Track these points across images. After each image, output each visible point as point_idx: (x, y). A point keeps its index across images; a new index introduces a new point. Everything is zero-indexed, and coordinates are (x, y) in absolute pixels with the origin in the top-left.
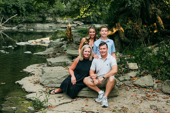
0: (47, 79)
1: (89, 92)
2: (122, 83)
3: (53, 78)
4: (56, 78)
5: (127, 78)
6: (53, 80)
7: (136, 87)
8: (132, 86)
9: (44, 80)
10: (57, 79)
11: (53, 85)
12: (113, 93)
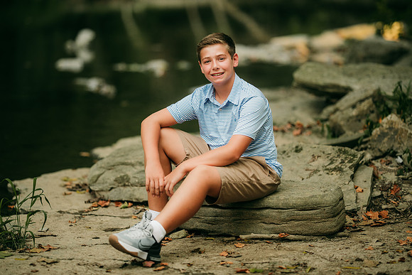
0: (112, 167)
3: (133, 165)
6: (130, 172)
9: (97, 173)
11: (125, 193)
12: (310, 219)
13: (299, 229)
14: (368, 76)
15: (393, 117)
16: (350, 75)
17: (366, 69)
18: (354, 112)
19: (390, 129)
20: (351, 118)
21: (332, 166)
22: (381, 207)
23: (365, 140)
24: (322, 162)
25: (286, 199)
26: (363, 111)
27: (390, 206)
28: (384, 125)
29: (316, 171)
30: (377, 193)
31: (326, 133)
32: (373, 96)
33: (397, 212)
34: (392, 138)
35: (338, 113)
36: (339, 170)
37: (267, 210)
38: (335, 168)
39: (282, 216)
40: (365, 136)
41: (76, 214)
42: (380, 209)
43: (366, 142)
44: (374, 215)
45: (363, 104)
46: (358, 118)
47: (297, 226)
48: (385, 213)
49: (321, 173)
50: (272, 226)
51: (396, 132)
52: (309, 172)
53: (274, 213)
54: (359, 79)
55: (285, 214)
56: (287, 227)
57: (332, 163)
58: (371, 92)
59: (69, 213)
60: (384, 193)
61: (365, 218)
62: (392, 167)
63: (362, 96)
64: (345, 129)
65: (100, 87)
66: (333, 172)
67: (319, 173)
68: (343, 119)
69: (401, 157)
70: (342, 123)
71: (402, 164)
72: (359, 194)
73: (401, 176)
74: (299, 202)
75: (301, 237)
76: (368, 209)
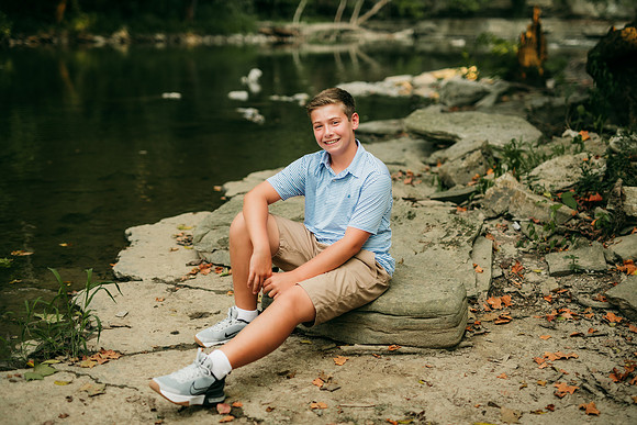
0: (215, 227)
2: (556, 286)
5: (589, 264)
7: (610, 315)
8: (595, 304)
9: (202, 232)
12: (428, 329)
13: (414, 340)
14: (474, 125)
15: (508, 177)
16: (457, 123)
17: (471, 117)
18: (464, 164)
19: (505, 189)
20: (460, 169)
21: (449, 239)
22: (502, 291)
23: (476, 197)
24: (437, 233)
25: (399, 304)
26: (472, 163)
27: (512, 289)
28: (499, 185)
29: (431, 244)
30: (498, 273)
31: (436, 183)
32: (481, 148)
33: (520, 297)
34: (506, 199)
35: (447, 163)
36: (456, 244)
37: (375, 315)
38: (451, 242)
39: (393, 324)
40: (477, 192)
41: (171, 283)
42: (502, 293)
43: (478, 199)
44: (496, 302)
45: (472, 155)
46: (468, 170)
47: (412, 336)
48: (507, 298)
49: (436, 246)
50: (380, 334)
51: (512, 193)
52: (422, 245)
53: (383, 319)
54: (466, 128)
55: (397, 321)
56: (399, 337)
57: (447, 235)
58: (480, 144)
59: (164, 282)
60: (505, 271)
61: (487, 308)
62: (509, 234)
63: (470, 147)
64: (454, 180)
65: (253, 115)
66: (450, 247)
67: (434, 247)
68: (452, 170)
69: (518, 222)
70: (452, 174)
71: (519, 230)
72: (479, 275)
73: (521, 249)
74: (415, 309)
75: (416, 350)
76: (489, 295)
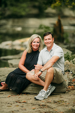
1: (33, 87)
4: (4, 75)
10: (4, 77)
12: (59, 89)
15: (67, 61)
22: (71, 85)
28: (65, 64)
51: (69, 65)
60: (71, 81)
61: (69, 88)
62: (70, 74)
73: (74, 77)
